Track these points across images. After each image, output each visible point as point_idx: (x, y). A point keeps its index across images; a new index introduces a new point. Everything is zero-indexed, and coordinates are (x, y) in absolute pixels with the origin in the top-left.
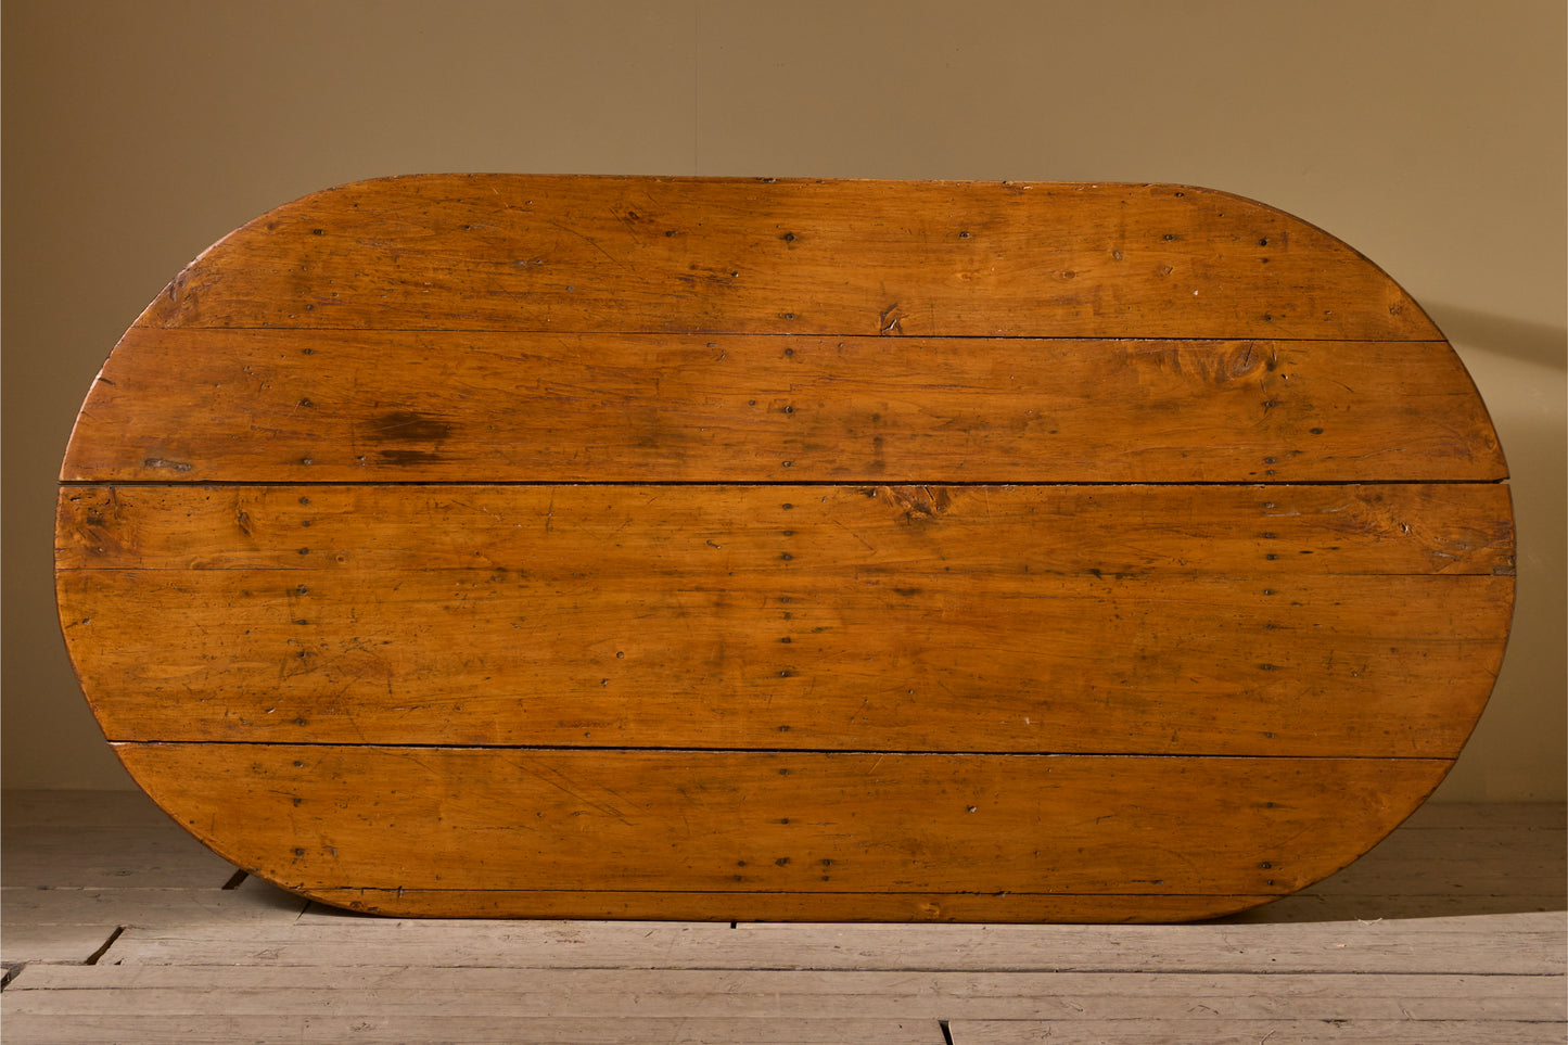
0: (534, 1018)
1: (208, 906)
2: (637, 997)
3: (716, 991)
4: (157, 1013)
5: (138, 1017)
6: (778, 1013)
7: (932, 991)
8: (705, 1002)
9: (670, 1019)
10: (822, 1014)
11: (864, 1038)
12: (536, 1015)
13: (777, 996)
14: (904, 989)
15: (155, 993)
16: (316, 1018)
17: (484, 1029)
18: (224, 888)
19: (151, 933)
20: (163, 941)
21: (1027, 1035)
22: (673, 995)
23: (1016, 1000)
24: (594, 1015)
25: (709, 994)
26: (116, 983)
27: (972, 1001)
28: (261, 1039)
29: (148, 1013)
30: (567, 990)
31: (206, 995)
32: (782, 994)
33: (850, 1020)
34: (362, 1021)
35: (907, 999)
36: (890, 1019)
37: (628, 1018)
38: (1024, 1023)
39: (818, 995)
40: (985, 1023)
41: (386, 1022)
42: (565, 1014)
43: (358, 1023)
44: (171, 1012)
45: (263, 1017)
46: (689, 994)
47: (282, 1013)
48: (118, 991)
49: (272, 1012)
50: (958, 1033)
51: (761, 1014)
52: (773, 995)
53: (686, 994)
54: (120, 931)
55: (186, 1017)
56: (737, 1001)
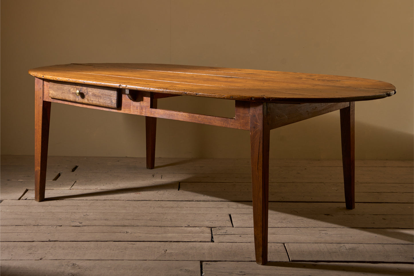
0: (128, 213)
1: (49, 185)
2: (154, 208)
3: (174, 206)
4: (35, 211)
5: (30, 212)
6: (189, 212)
7: (227, 207)
8: (171, 209)
9: (162, 213)
10: (200, 212)
11: (210, 218)
12: (129, 212)
14: (220, 206)
15: (35, 206)
16: (75, 212)
17: (116, 216)
18: (53, 180)
21: (251, 218)
22: (163, 207)
23: (248, 209)
24: (144, 212)
25: (172, 207)
26: (26, 204)
27: (237, 209)
28: (61, 218)
29: (33, 211)
30: (137, 206)
31: (48, 207)
32: (190, 207)
33: (206, 214)
34: (86, 213)
35: (221, 209)
36: (216, 213)
37: (152, 213)
38: (250, 215)
39: (199, 208)
40: (240, 214)
41: (92, 214)
42: (136, 212)
43: (85, 214)
44: (39, 211)
45: (62, 212)
47: (66, 211)
48: (26, 206)
49: (64, 211)
50: (233, 217)
51: (185, 212)
52: (187, 207)
53: (166, 207)
54: (27, 190)
55: (42, 212)
56: (179, 209)
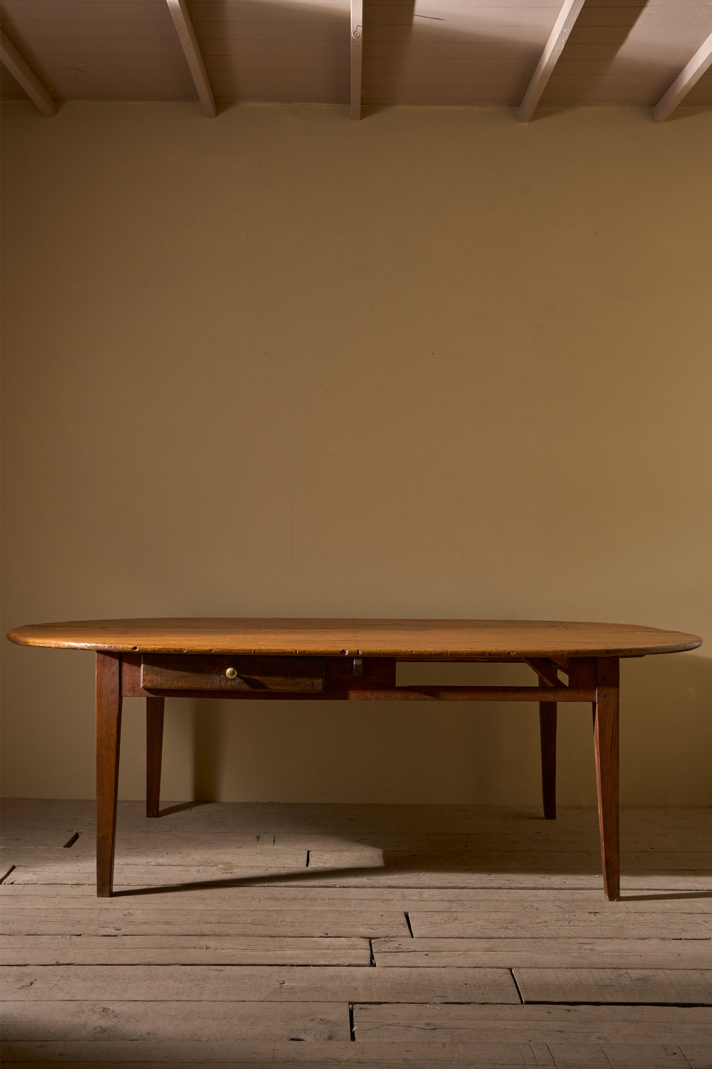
0: (210, 910)
1: (57, 856)
2: (260, 900)
3: (298, 897)
4: (30, 907)
5: (21, 909)
6: (327, 908)
7: (401, 898)
8: (292, 902)
9: (275, 911)
10: (348, 909)
11: (368, 920)
12: (211, 909)
13: (327, 900)
14: (387, 897)
15: (30, 898)
16: (106, 909)
17: (186, 915)
18: (64, 847)
19: (29, 869)
20: (35, 873)
21: (446, 919)
22: (277, 899)
23: (441, 902)
24: (239, 909)
25: (294, 899)
26: (12, 893)
27: (420, 902)
28: (79, 920)
29: (26, 907)
30: (227, 897)
31: (54, 899)
32: (329, 899)
33: (361, 912)
34: (127, 911)
35: (389, 902)
36: (380, 911)
37: (255, 910)
38: (445, 913)
39: (346, 900)
40: (426, 913)
41: (140, 912)
42: (225, 908)
43: (126, 912)
44: (37, 907)
45: (81, 909)
46: (285, 898)
47: (90, 907)
48: (12, 897)
49: (85, 907)
50: (413, 918)
51: (319, 909)
52: (324, 899)
53: (283, 899)
54: (14, 867)
55: (44, 909)
56: (308, 902)
